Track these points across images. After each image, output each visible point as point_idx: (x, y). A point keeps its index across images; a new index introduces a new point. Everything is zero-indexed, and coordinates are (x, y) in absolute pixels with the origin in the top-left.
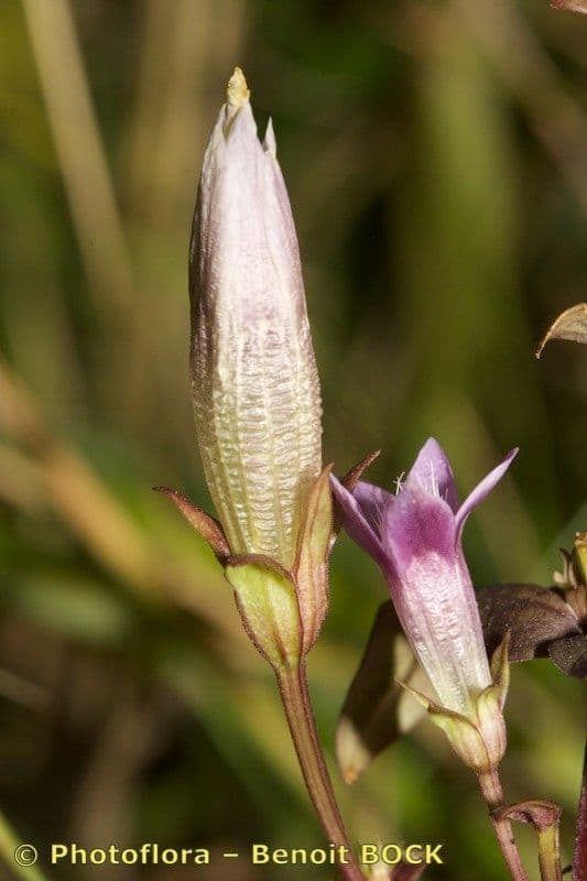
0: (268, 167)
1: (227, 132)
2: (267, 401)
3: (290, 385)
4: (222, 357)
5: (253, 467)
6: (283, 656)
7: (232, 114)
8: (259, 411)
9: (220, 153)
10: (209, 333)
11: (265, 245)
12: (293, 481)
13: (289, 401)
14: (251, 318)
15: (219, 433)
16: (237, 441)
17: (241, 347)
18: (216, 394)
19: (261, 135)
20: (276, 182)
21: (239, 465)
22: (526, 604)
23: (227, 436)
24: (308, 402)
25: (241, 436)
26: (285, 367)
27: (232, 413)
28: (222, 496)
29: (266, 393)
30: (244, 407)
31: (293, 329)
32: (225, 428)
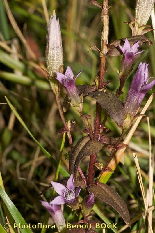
0: (57, 23)
1: (52, 18)
2: (55, 56)
3: (59, 53)
4: (50, 49)
5: (53, 65)
6: (56, 92)
7: (53, 15)
8: (54, 57)
9: (51, 21)
10: (48, 46)
11: (56, 34)
12: (59, 67)
13: (58, 55)
14: (54, 44)
15: (49, 60)
16: (51, 61)
17: (52, 48)
18: (49, 54)
19: (57, 19)
20: (58, 25)
21: (51, 64)
22: (88, 87)
23: (50, 60)
24: (61, 56)
25: (51, 60)
26: (58, 51)
27: (50, 57)
28: (49, 69)
29: (55, 54)
30: (52, 56)
31: (60, 46)
32: (49, 59)
